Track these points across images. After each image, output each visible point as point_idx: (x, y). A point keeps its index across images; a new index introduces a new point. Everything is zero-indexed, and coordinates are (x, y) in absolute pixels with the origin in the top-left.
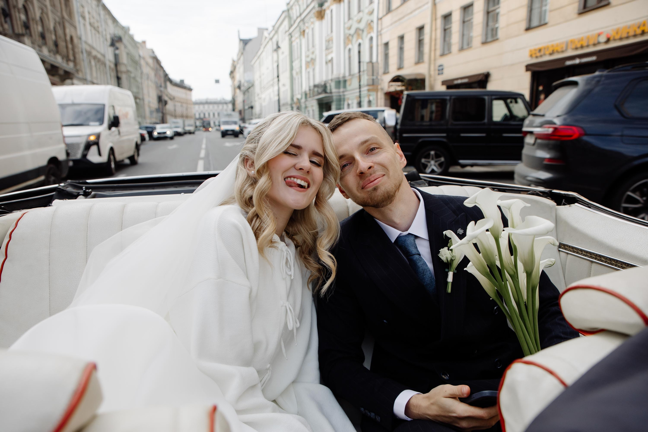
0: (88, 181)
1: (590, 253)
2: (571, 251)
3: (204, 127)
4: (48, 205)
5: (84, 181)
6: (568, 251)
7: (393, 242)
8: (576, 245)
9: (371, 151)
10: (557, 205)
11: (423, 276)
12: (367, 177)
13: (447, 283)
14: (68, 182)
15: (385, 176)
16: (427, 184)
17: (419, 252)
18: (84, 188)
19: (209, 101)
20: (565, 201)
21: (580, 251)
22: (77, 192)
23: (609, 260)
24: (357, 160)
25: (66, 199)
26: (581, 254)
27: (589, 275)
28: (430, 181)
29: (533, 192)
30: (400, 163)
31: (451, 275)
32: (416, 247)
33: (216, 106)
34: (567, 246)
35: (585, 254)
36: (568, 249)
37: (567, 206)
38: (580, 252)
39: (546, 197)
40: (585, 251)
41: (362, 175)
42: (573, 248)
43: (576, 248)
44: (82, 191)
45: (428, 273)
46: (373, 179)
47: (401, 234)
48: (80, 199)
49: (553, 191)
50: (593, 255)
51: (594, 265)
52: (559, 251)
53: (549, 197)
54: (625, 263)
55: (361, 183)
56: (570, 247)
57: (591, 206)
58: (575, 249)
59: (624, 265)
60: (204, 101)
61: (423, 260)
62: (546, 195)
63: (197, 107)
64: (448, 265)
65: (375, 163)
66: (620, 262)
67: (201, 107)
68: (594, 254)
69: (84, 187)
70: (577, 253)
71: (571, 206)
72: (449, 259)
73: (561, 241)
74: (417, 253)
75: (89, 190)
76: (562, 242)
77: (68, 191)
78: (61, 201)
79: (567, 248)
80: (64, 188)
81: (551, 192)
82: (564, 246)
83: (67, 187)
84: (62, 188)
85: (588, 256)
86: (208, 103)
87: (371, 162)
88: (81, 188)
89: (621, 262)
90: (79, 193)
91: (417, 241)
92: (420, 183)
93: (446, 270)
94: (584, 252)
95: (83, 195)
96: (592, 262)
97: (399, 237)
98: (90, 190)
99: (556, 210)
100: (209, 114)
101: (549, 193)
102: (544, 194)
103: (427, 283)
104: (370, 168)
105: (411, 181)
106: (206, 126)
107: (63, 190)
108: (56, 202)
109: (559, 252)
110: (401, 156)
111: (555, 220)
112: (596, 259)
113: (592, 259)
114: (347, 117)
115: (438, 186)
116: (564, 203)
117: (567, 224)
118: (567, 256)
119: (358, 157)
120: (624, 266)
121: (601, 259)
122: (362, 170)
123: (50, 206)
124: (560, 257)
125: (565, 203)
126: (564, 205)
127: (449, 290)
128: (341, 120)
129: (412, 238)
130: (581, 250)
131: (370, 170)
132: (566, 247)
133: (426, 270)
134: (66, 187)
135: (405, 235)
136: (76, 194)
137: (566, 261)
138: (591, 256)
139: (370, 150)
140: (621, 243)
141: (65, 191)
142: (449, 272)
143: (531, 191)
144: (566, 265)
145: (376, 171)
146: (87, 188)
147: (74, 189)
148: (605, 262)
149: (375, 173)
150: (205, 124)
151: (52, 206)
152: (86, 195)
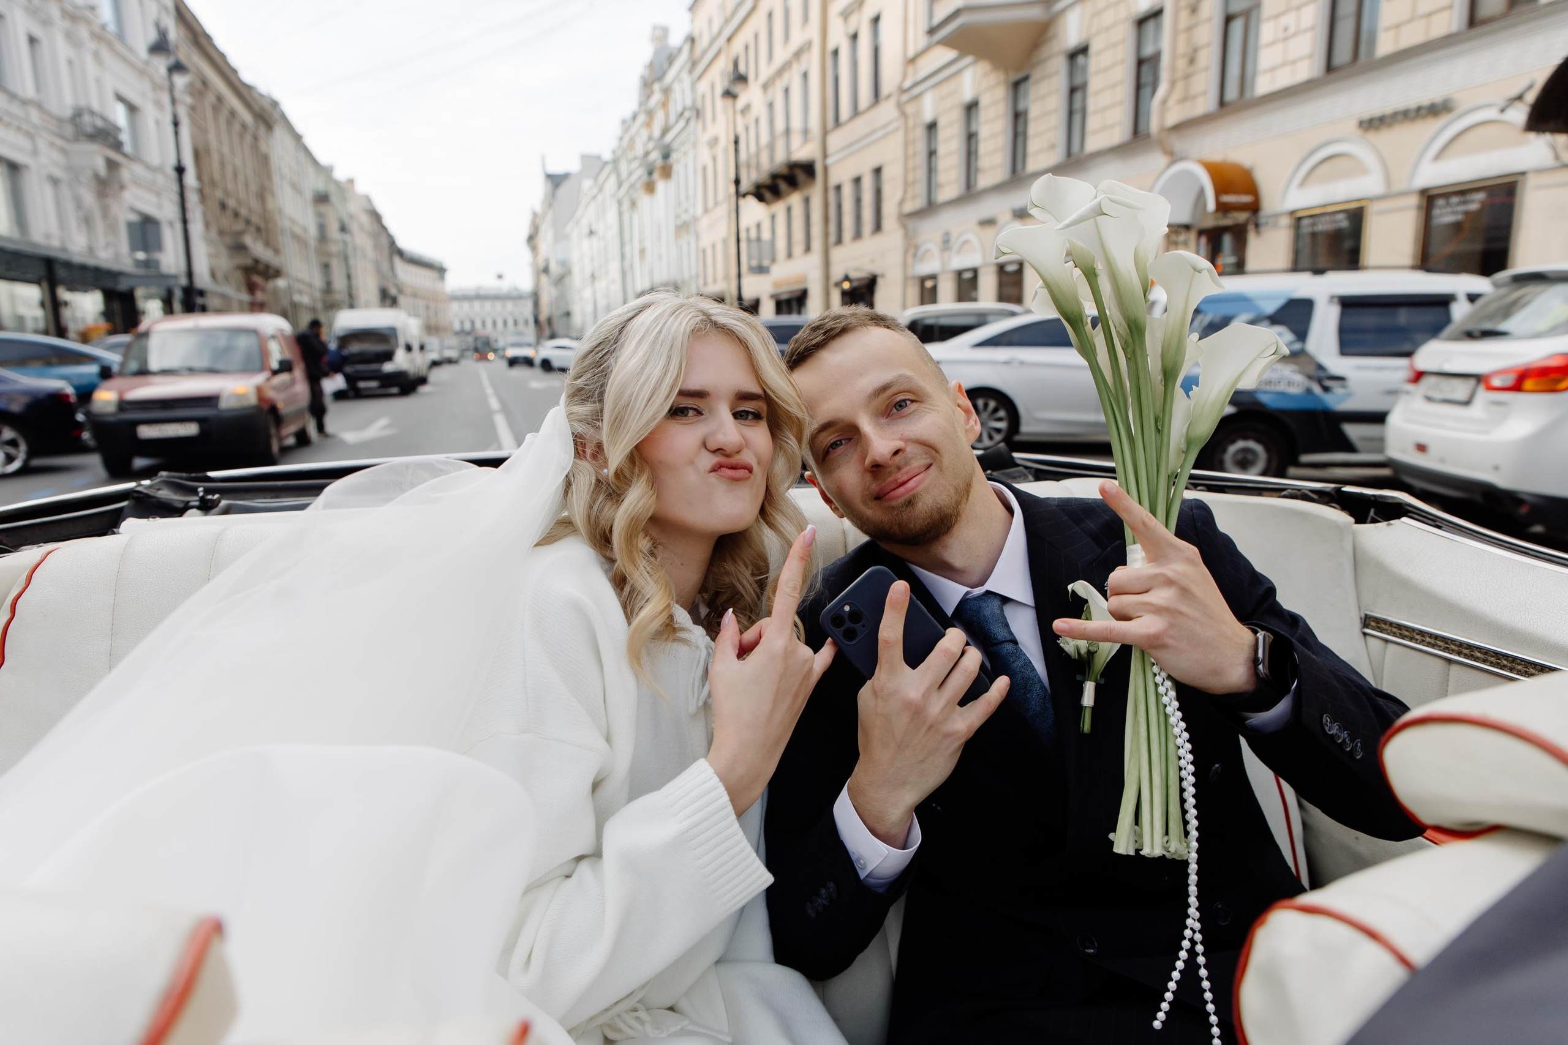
0: (211, 474)
1: (1445, 639)
2: (1394, 634)
3: (476, 350)
4: (109, 532)
5: (200, 475)
6: (1389, 634)
7: (950, 616)
8: (1408, 621)
9: (898, 410)
10: (1357, 522)
11: (1025, 694)
12: (890, 473)
13: (1080, 708)
14: (162, 477)
15: (932, 467)
16: (1031, 477)
17: (1015, 637)
18: (201, 491)
19: (482, 292)
20: (1375, 513)
21: (1418, 634)
22: (183, 501)
23: (1493, 656)
24: (865, 435)
25: (155, 518)
26: (1422, 642)
27: (1444, 693)
28: (1038, 470)
29: (1294, 491)
30: (966, 431)
31: (1089, 689)
32: (1007, 623)
33: (498, 305)
34: (1385, 622)
35: (1432, 641)
36: (1387, 630)
37: (1382, 525)
38: (1418, 637)
39: (1326, 503)
40: (1431, 635)
41: (876, 469)
42: (1399, 626)
43: (1407, 628)
44: (197, 498)
45: (1038, 686)
46: (905, 478)
47: (967, 593)
48: (192, 516)
49: (1343, 489)
50: (1453, 644)
51: (1454, 669)
52: (1365, 634)
53: (1335, 503)
54: (1534, 664)
55: (875, 487)
56: (1391, 624)
57: (1441, 523)
58: (1406, 630)
59: (1533, 668)
60: (472, 293)
61: (1025, 654)
62: (1327, 499)
63: (455, 306)
64: (1082, 664)
65: (907, 440)
66: (1522, 661)
67: (466, 305)
68: (1453, 641)
69: (201, 489)
70: (1411, 639)
71: (1391, 524)
72: (1083, 651)
73: (1368, 611)
74: (1009, 639)
75: (214, 496)
76: (1371, 611)
77: (159, 498)
78: (143, 522)
79: (1386, 627)
80: (152, 490)
81: (1338, 490)
82: (1378, 623)
83: (159, 489)
84: (145, 491)
85: (1440, 647)
86: (479, 297)
87: (897, 440)
88: (194, 491)
89: (1525, 662)
90: (188, 502)
91: (1009, 611)
92: (1015, 475)
93: (1079, 678)
94: (1429, 637)
95: (199, 508)
96: (1450, 661)
97: (964, 601)
98: (216, 496)
99: (1354, 534)
100: (484, 323)
101: (1333, 493)
102: (1323, 498)
103: (1034, 711)
104: (896, 453)
105: (993, 470)
106: (482, 348)
107: (148, 496)
108: (130, 525)
109: (1365, 638)
110: (967, 411)
111: (1352, 559)
112: (1459, 654)
113: (1451, 654)
114: (837, 325)
115: (1058, 480)
116: (1372, 518)
117: (1382, 568)
118: (1386, 648)
119: (866, 425)
120: (1532, 671)
121: (1472, 655)
122: (878, 458)
123: (114, 533)
124: (1367, 650)
125: (1376, 517)
126: (1374, 521)
127: (1087, 726)
128: (824, 334)
129: (996, 603)
130: (1422, 633)
131: (897, 458)
132: (1383, 625)
133: (1033, 680)
134: (154, 489)
135: (977, 597)
136: (181, 505)
137: (1384, 659)
138: (1446, 645)
139: (895, 406)
140: (1522, 613)
141: (154, 497)
142: (1086, 682)
143: (1289, 491)
144: (1383, 669)
145: (912, 458)
146: (208, 491)
147: (176, 493)
148: (1484, 662)
149: (910, 465)
150: (480, 346)
151: (119, 534)
152: (206, 507)
